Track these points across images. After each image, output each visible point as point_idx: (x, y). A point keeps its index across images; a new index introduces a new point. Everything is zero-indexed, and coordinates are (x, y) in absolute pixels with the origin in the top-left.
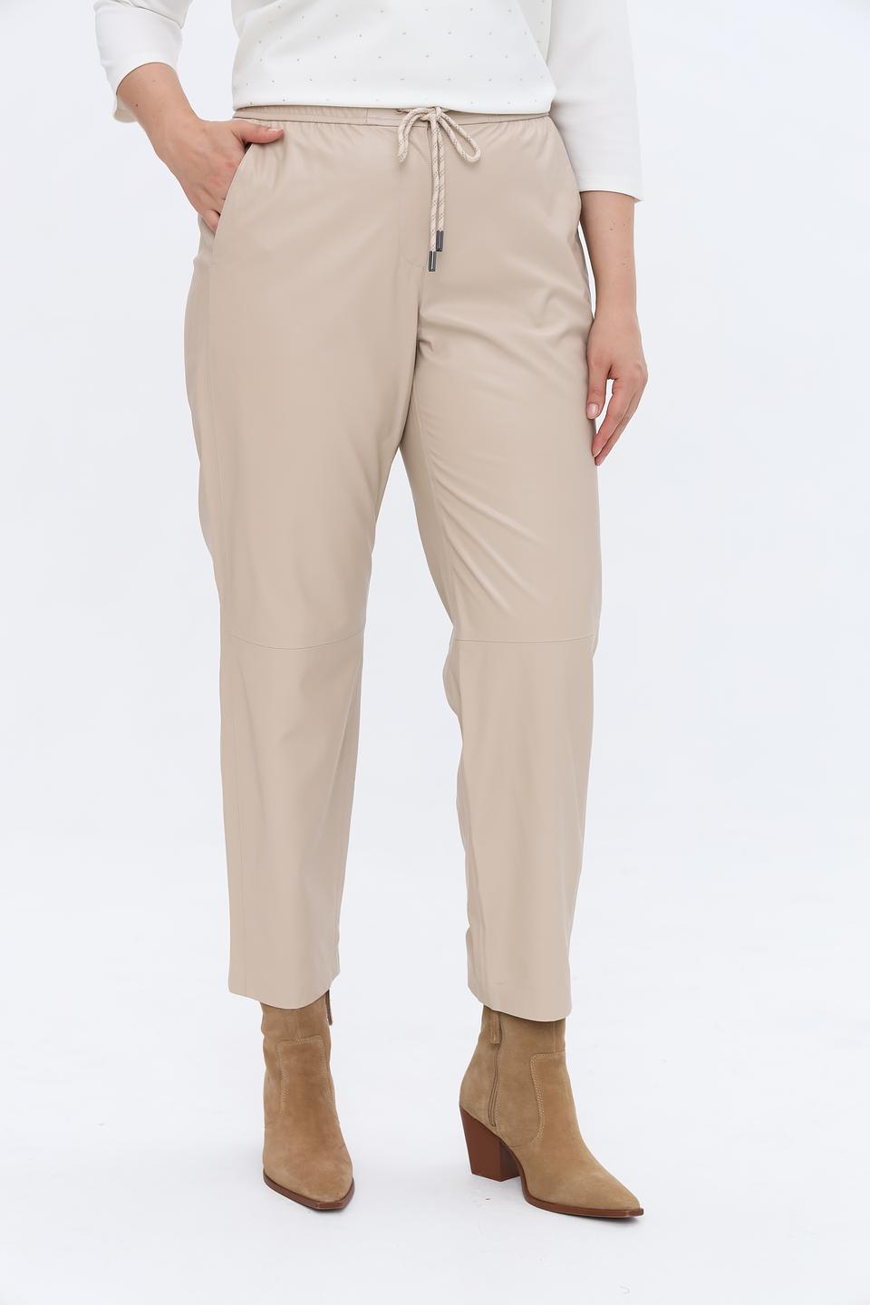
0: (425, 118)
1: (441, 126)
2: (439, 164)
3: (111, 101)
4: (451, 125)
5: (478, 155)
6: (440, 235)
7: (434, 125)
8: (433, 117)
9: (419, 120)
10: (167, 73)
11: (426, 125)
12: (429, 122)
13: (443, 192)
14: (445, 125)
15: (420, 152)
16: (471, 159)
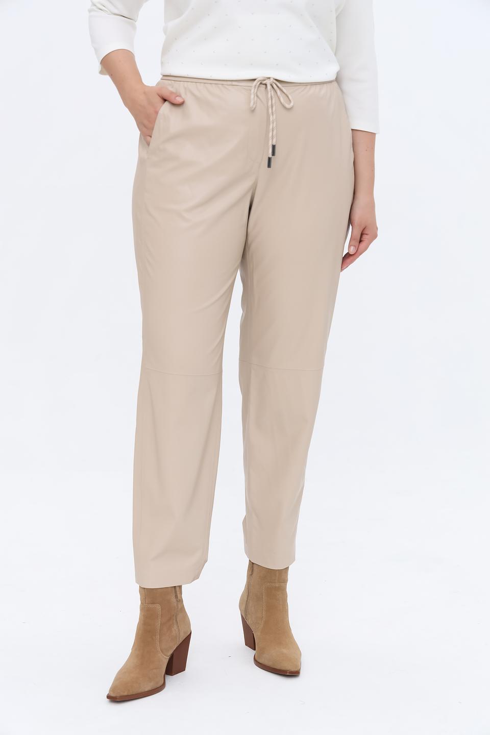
0: (264, 82)
1: (273, 87)
2: (272, 109)
3: (98, 66)
4: (278, 87)
5: (292, 104)
6: (274, 147)
7: (269, 87)
8: (268, 82)
9: (261, 83)
10: (128, 56)
11: (264, 86)
12: (266, 85)
13: (275, 123)
14: (275, 86)
15: (262, 102)
16: (288, 106)
